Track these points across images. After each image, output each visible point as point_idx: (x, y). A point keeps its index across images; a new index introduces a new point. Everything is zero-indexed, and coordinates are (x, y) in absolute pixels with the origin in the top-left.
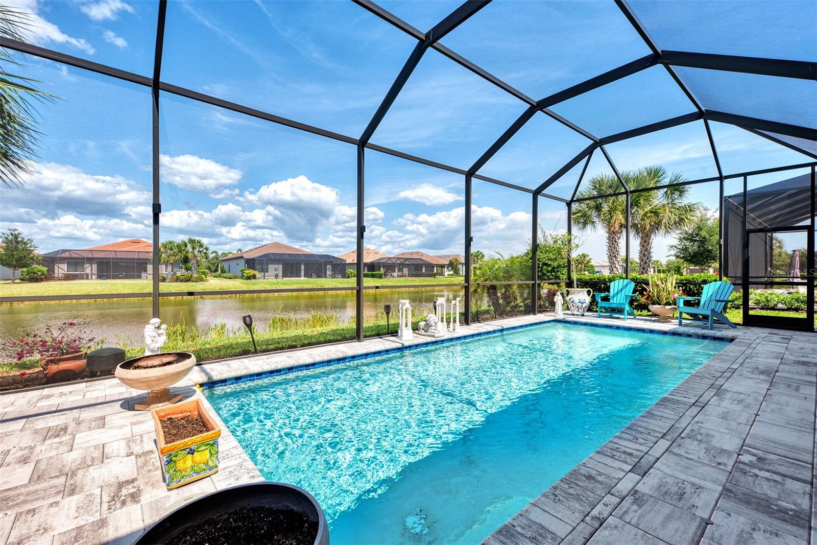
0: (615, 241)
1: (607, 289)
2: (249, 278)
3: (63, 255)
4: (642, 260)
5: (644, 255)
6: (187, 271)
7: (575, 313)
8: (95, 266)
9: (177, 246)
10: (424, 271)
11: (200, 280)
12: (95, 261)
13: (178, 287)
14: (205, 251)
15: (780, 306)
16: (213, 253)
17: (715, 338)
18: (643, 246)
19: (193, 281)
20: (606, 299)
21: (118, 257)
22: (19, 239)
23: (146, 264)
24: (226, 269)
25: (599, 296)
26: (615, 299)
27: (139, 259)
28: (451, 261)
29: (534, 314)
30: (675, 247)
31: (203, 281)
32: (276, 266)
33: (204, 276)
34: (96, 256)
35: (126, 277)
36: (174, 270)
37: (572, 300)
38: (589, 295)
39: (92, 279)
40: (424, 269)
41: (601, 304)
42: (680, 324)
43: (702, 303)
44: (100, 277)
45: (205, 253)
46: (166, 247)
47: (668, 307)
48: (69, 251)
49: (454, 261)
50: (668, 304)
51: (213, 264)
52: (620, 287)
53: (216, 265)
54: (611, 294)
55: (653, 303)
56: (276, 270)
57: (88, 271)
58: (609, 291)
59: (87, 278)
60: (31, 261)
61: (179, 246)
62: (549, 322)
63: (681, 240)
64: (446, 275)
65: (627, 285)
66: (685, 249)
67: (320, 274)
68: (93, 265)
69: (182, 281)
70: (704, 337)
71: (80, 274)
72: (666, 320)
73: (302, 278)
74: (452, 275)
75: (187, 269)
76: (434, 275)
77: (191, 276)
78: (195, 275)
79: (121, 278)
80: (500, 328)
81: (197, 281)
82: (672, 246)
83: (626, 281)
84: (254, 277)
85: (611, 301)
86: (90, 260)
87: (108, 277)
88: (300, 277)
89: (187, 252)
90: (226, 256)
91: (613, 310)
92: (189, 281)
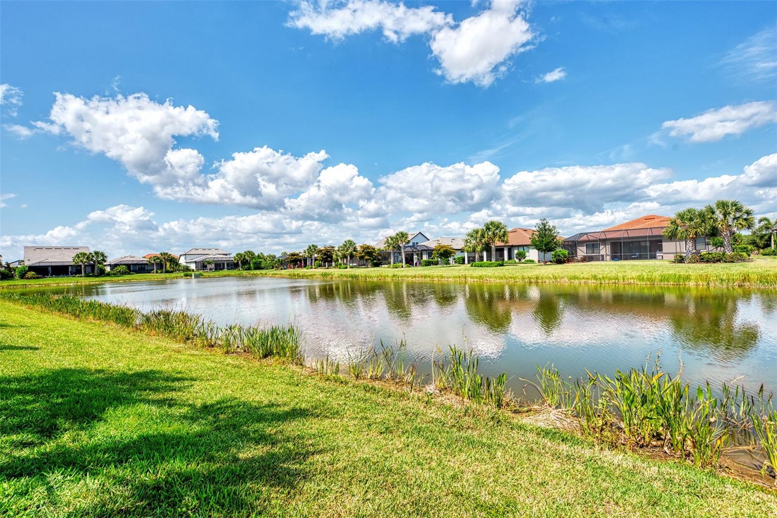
3: (582, 239)
6: (716, 248)
8: (608, 247)
9: (700, 215)
11: (739, 259)
12: (609, 242)
13: (702, 269)
14: (745, 216)
16: (761, 221)
19: (725, 262)
21: (630, 236)
22: (547, 227)
23: (661, 241)
27: (653, 236)
31: (744, 260)
33: (745, 254)
34: (609, 236)
35: (640, 258)
36: (698, 248)
39: (607, 260)
44: (614, 258)
45: (746, 220)
46: (683, 218)
48: (586, 234)
51: (762, 237)
53: (766, 237)
57: (603, 252)
59: (603, 260)
60: (554, 245)
61: (702, 215)
68: (607, 246)
69: (708, 262)
71: (596, 256)
75: (717, 245)
77: (724, 254)
78: (729, 253)
79: (634, 259)
81: (732, 262)
86: (604, 242)
87: (620, 259)
89: (715, 221)
92: (719, 261)
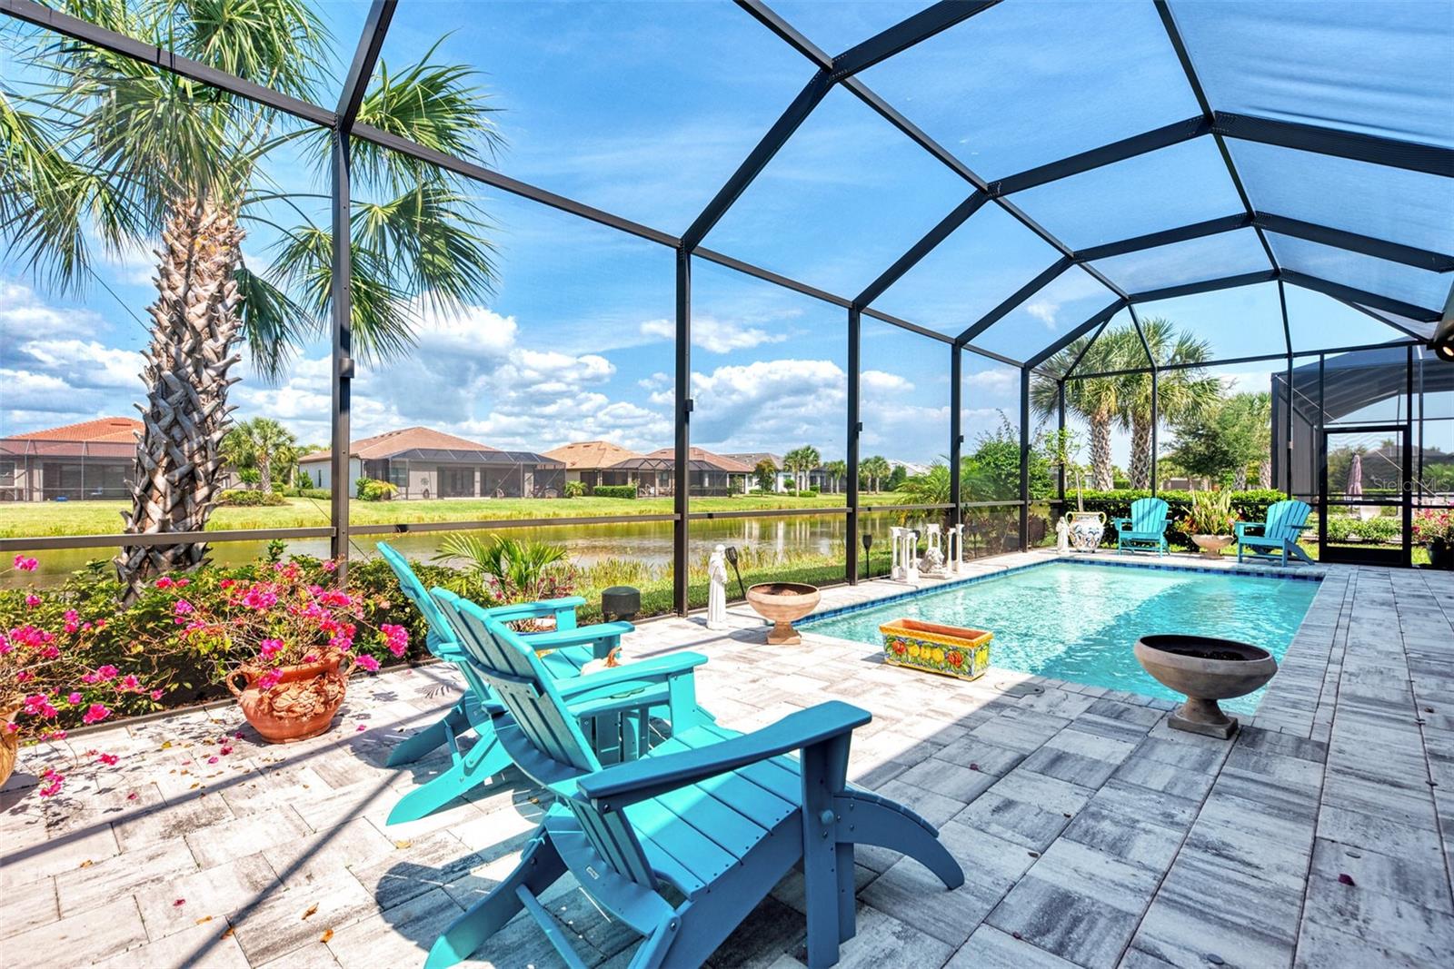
0: (1103, 438)
1: (1127, 512)
2: (376, 498)
4: (1136, 468)
5: (1139, 460)
7: (1083, 548)
8: (38, 474)
9: (237, 433)
10: (706, 484)
12: (40, 463)
15: (1353, 537)
17: (1295, 577)
18: (1138, 445)
19: (264, 505)
20: (1128, 528)
24: (313, 478)
25: (1118, 523)
26: (1140, 525)
28: (759, 466)
29: (1024, 551)
30: (1170, 445)
32: (425, 474)
33: (280, 494)
34: (41, 452)
35: (107, 497)
37: (1078, 529)
38: (1102, 521)
39: (31, 499)
40: (707, 480)
41: (1123, 535)
42: (1241, 561)
43: (1267, 530)
44: (50, 495)
47: (1221, 537)
49: (765, 465)
50: (1221, 532)
52: (1147, 509)
54: (1134, 519)
55: (1200, 532)
56: (424, 481)
57: (23, 483)
58: (1130, 516)
59: (20, 499)
62: (1052, 561)
63: (1179, 434)
64: (747, 492)
65: (1157, 505)
66: (1186, 450)
67: (513, 490)
68: (35, 471)
69: (241, 504)
70: (1281, 576)
72: (1219, 556)
73: (477, 498)
74: (757, 491)
75: (248, 480)
76: (728, 493)
77: (260, 494)
78: (269, 493)
80: (1005, 569)
81: (272, 505)
82: (1165, 445)
83: (1155, 500)
84: (388, 496)
85: (1134, 530)
86: (29, 462)
88: (472, 494)
89: (252, 445)
90: (306, 454)
91: (1139, 543)
92: (254, 503)
